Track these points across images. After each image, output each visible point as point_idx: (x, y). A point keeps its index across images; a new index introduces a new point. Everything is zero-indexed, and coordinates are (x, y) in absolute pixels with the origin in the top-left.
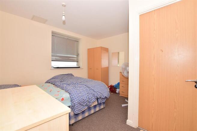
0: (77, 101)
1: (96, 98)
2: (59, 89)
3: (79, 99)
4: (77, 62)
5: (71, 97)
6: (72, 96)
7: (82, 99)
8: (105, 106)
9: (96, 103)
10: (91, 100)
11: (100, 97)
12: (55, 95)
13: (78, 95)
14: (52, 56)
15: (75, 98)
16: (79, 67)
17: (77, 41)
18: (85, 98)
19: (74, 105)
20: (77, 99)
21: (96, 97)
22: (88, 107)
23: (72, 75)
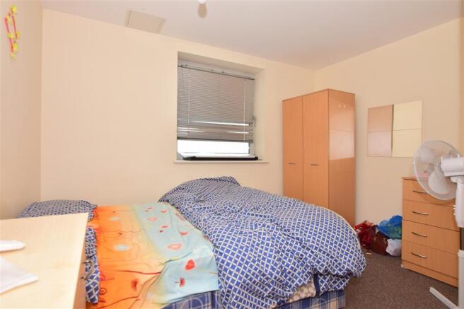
0: (237, 280)
1: (309, 273)
2: (186, 225)
3: (246, 272)
4: (250, 142)
5: (218, 259)
6: (222, 258)
7: (257, 272)
8: (344, 304)
9: (311, 291)
10: (290, 276)
11: (326, 271)
12: (169, 247)
13: (245, 255)
14: (178, 125)
15: (233, 267)
16: (256, 159)
17: (249, 78)
18: (269, 270)
19: (229, 291)
20: (238, 270)
21: (309, 270)
22: (279, 304)
23: (232, 181)
